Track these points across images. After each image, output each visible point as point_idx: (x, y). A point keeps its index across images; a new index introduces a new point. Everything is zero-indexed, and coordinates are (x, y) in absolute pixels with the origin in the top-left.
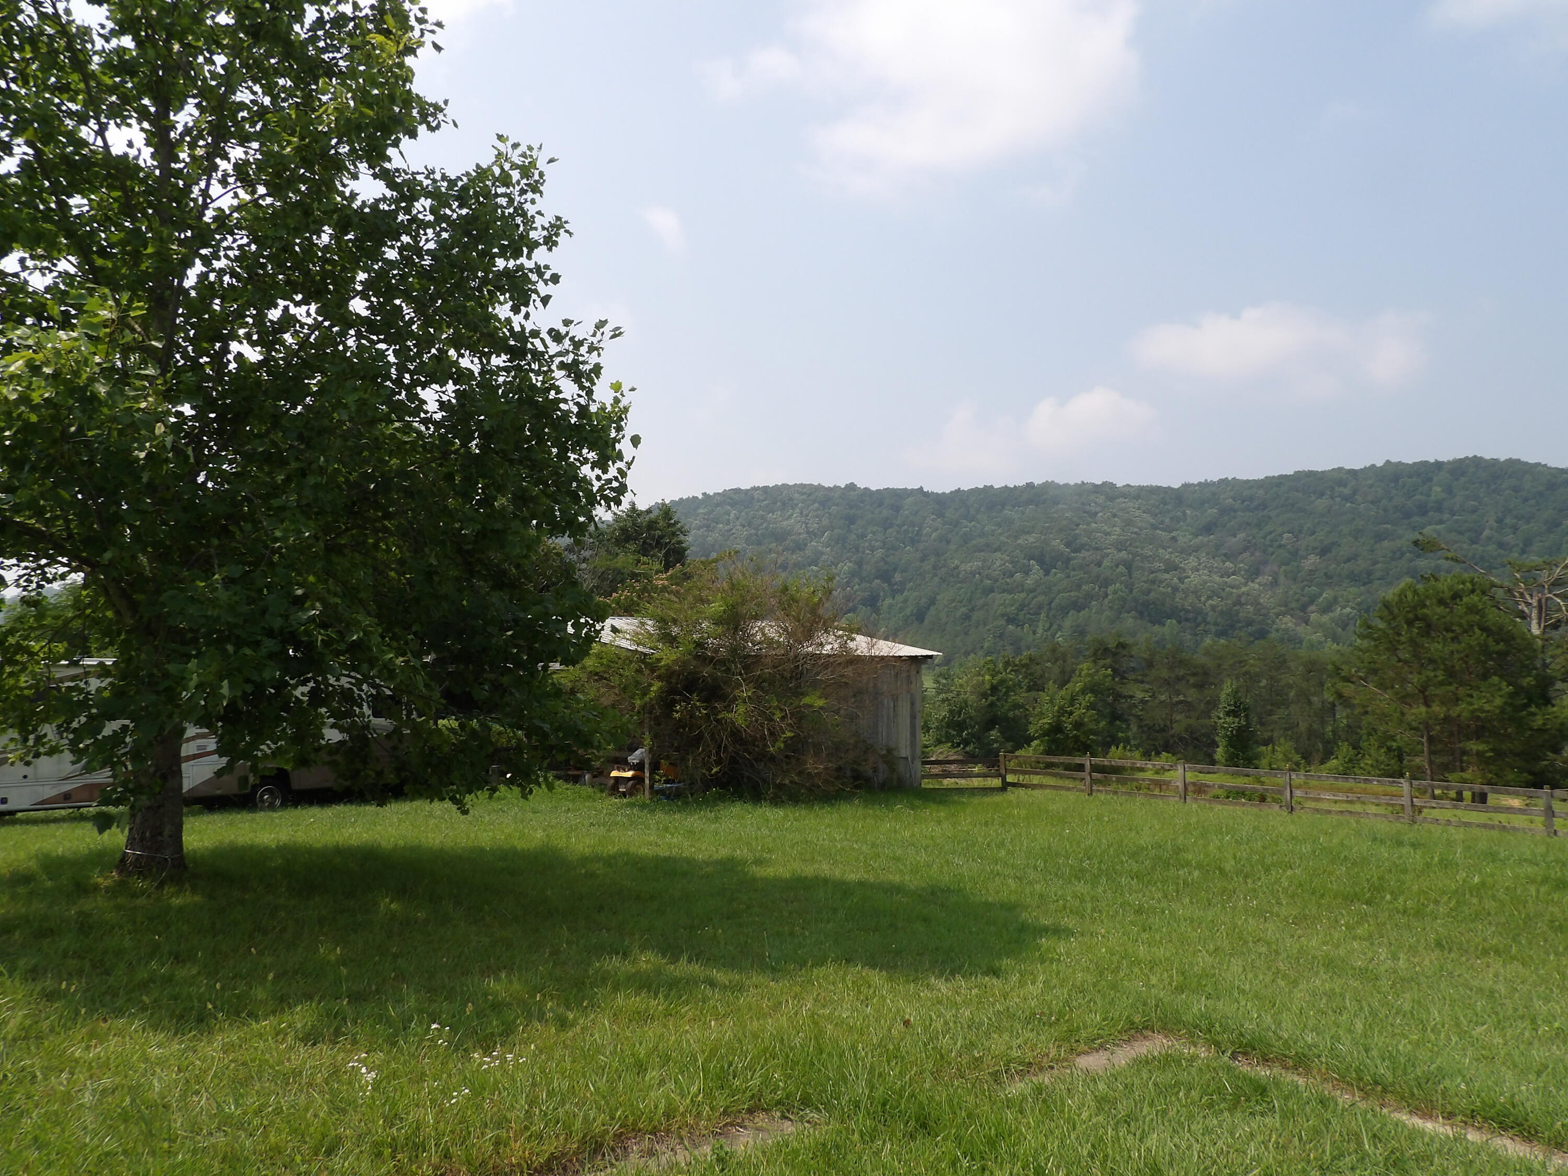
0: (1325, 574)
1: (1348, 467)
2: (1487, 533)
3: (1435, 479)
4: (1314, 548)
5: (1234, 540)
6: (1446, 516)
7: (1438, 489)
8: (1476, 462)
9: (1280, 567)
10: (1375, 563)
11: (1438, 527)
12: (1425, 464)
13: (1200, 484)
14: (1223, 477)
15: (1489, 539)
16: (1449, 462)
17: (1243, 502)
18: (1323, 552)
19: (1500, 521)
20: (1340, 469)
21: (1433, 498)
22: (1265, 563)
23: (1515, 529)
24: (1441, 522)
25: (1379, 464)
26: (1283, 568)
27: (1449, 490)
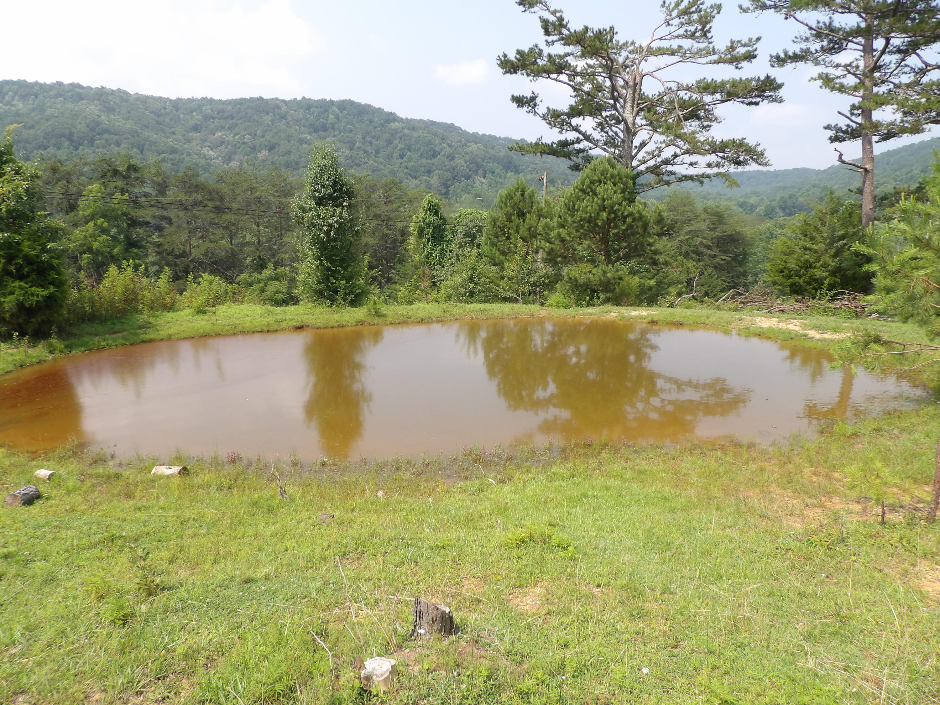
0: (272, 162)
1: (281, 98)
2: (357, 144)
3: (330, 111)
4: (266, 146)
5: (213, 137)
6: (337, 133)
7: (333, 117)
8: (351, 103)
9: (244, 157)
10: (300, 157)
11: (333, 139)
12: (323, 100)
13: (189, 99)
14: (204, 96)
15: (359, 148)
16: (337, 102)
17: (219, 113)
18: (271, 148)
19: (364, 138)
20: (277, 99)
21: (329, 121)
22: (235, 153)
23: (371, 143)
24: (334, 136)
25: (299, 98)
26: (246, 157)
27: (337, 118)
